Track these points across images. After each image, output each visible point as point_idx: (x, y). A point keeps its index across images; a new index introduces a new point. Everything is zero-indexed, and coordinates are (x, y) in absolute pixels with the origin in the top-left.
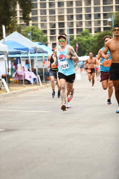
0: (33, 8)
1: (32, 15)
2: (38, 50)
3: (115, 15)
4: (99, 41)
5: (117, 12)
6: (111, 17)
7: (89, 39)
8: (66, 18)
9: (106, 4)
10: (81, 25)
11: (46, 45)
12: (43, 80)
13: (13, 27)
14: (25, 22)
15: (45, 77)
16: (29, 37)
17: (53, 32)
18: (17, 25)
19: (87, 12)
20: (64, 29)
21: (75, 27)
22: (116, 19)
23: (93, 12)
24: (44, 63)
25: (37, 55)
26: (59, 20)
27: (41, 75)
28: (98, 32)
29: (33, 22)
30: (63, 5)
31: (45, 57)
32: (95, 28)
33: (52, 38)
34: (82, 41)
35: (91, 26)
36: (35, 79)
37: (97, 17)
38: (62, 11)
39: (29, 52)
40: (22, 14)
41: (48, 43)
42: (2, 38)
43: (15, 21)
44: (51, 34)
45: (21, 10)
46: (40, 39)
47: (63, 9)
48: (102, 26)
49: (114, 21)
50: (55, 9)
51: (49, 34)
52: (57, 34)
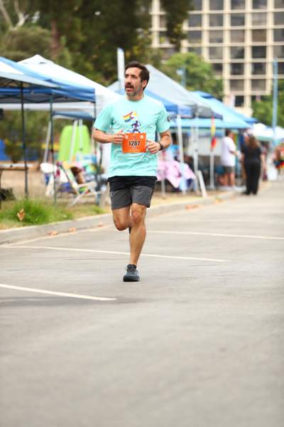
0: (192, 9)
1: (190, 26)
2: (200, 110)
8: (270, 36)
11: (220, 99)
12: (209, 184)
13: (143, 55)
14: (172, 42)
15: (215, 177)
16: (178, 80)
17: (237, 68)
18: (151, 50)
20: (265, 63)
24: (213, 142)
25: (197, 122)
26: (254, 39)
27: (206, 171)
29: (190, 42)
30: (265, 4)
31: (218, 128)
33: (235, 84)
36: (189, 182)
38: (260, 18)
39: (179, 116)
40: (164, 22)
41: (224, 96)
42: (116, 80)
43: (147, 40)
44: (233, 73)
45: (163, 13)
46: (205, 84)
47: (266, 13)
50: (244, 14)
51: (227, 74)
52: (248, 74)
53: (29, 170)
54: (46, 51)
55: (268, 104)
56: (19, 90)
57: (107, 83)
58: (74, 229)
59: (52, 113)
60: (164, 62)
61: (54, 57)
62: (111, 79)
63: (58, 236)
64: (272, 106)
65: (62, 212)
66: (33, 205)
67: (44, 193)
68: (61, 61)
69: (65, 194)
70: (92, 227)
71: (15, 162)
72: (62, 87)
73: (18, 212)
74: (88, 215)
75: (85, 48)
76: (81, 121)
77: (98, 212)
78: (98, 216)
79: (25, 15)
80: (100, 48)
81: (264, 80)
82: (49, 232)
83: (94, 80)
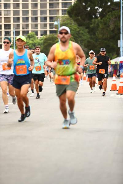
3: (61, 19)
4: (45, 44)
5: (63, 16)
6: (57, 21)
7: (35, 41)
8: (12, 20)
9: (52, 8)
10: (27, 28)
19: (34, 15)
20: (10, 31)
21: (21, 29)
22: (62, 23)
23: (39, 15)
26: (5, 21)
28: (45, 35)
30: (10, 7)
32: (41, 31)
34: (28, 44)
35: (37, 29)
37: (43, 20)
38: (8, 13)
48: (48, 29)
49: (60, 24)
50: (1, 10)
52: (3, 36)
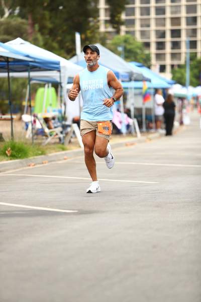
0: (128, 4)
1: (127, 15)
2: (135, 76)
11: (149, 67)
12: (142, 128)
13: (93, 37)
14: (114, 27)
15: (146, 123)
16: (119, 54)
17: (161, 45)
18: (99, 33)
20: (180, 42)
21: (199, 38)
24: (145, 98)
25: (133, 84)
26: (173, 24)
27: (139, 119)
29: (127, 27)
31: (149, 88)
33: (159, 56)
36: (128, 126)
40: (108, 13)
41: (151, 65)
42: (75, 55)
43: (96, 26)
44: (158, 48)
45: (107, 7)
46: (138, 57)
47: (180, 6)
50: (165, 6)
51: (153, 50)
52: (168, 49)
53: (14, 120)
54: (25, 35)
55: (183, 71)
56: (6, 63)
57: (68, 57)
58: (47, 161)
59: (30, 79)
60: (109, 42)
61: (31, 39)
62: (71, 54)
63: (36, 166)
64: (185, 71)
65: (38, 150)
66: (17, 145)
67: (25, 136)
68: (35, 42)
69: (40, 137)
70: (60, 160)
71: (4, 114)
72: (37, 60)
73: (6, 149)
74: (56, 152)
75: (52, 33)
76: (50, 85)
77: (63, 149)
78: (63, 152)
79: (9, 10)
80: (63, 32)
81: (180, 54)
82: (29, 164)
83: (59, 55)
